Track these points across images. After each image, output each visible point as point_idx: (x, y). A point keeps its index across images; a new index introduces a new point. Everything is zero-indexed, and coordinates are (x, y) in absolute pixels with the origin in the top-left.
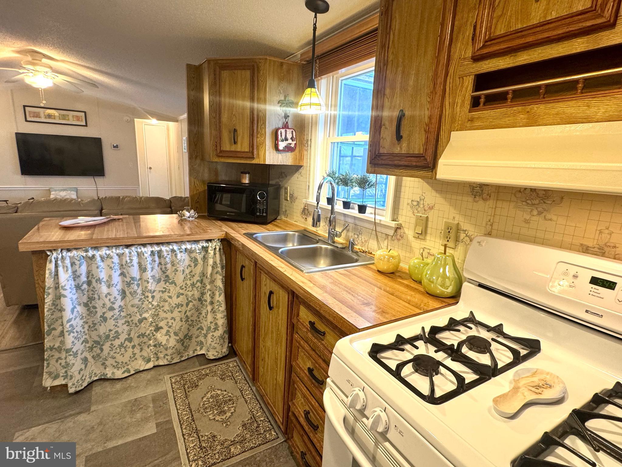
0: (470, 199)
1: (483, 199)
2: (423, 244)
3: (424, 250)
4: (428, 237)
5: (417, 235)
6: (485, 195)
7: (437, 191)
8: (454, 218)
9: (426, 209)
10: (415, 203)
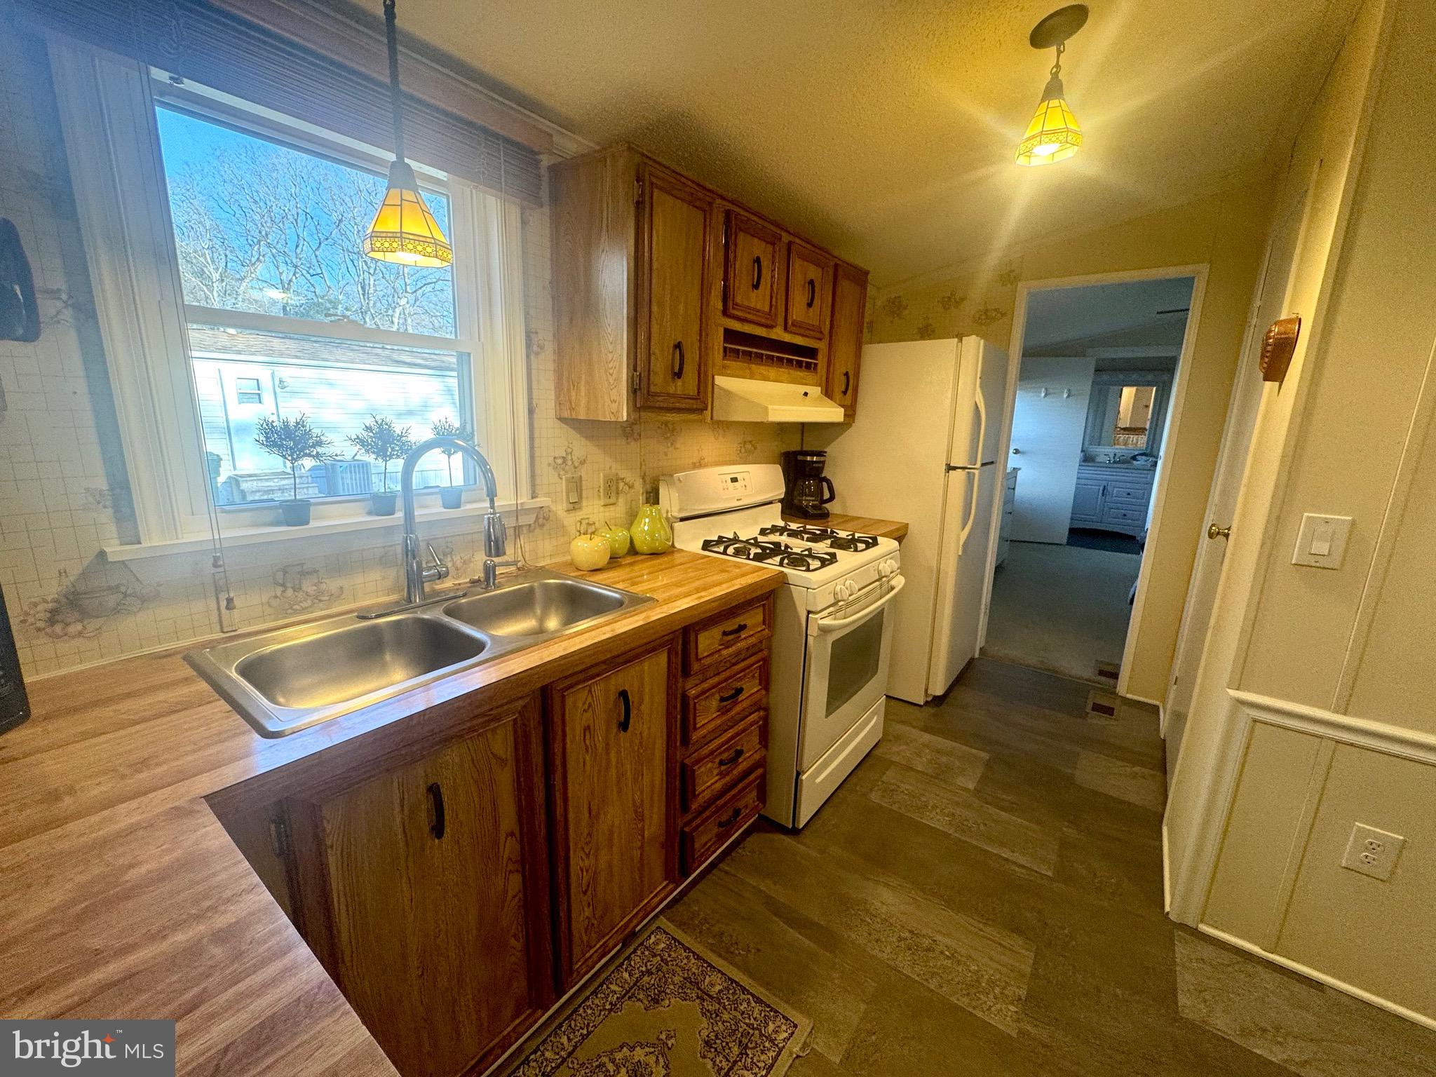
0: (624, 442)
1: (635, 440)
2: (580, 515)
3: (581, 523)
4: (584, 503)
5: (571, 506)
6: (636, 436)
7: (587, 438)
8: (610, 468)
9: (577, 464)
10: (559, 461)
